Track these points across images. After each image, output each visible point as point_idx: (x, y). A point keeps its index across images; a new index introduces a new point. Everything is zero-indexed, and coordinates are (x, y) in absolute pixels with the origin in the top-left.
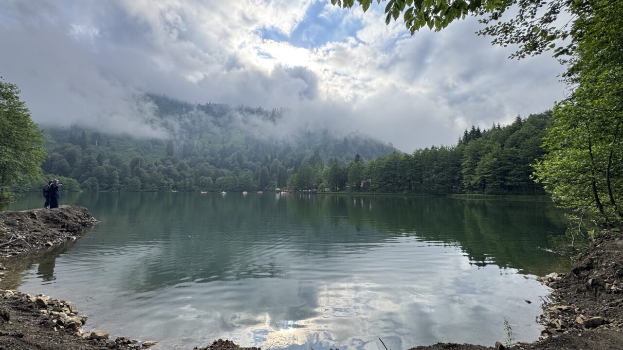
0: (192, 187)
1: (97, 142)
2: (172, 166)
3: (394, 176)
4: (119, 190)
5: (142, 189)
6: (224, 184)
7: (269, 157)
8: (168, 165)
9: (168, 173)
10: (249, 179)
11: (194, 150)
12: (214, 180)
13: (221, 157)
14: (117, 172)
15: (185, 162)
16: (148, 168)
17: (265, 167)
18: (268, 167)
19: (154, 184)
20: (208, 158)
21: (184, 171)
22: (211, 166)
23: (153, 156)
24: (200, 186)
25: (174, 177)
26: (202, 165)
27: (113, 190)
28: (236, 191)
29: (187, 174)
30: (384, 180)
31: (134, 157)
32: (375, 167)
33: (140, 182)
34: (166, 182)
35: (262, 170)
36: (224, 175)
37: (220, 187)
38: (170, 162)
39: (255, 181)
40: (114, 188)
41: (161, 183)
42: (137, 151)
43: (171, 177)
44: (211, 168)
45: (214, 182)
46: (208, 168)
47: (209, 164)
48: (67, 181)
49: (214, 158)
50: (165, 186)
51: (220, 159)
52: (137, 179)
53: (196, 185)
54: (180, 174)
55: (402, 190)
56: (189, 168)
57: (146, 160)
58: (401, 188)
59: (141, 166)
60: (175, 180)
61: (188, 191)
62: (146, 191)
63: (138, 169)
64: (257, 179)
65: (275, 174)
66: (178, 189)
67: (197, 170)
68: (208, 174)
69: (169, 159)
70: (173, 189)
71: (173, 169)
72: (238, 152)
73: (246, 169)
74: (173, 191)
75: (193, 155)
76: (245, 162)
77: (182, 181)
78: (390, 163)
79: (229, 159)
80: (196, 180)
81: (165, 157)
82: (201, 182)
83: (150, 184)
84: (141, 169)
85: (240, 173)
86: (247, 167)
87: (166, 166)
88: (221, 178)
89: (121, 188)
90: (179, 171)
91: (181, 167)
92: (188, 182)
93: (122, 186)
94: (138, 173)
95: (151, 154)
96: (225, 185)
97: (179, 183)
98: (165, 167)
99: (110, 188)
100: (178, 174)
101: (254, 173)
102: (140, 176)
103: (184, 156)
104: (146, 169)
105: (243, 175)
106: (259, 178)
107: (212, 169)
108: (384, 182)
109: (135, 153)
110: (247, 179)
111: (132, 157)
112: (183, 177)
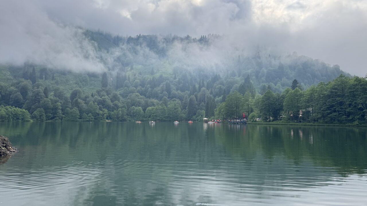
0: (124, 117)
1: (44, 76)
2: (106, 97)
3: (341, 104)
4: (61, 119)
5: (80, 119)
6: (154, 113)
7: (197, 86)
8: (103, 96)
9: (102, 103)
10: (177, 108)
11: (126, 81)
12: (144, 110)
13: (151, 87)
14: (60, 103)
15: (118, 93)
16: (85, 99)
17: (193, 96)
18: (196, 96)
19: (90, 114)
20: (139, 88)
21: (116, 102)
22: (142, 97)
23: (90, 88)
24: (131, 116)
25: (108, 107)
26: (134, 95)
27: (57, 119)
28: (165, 121)
29: (120, 105)
30: (328, 109)
31: (74, 89)
32: (316, 94)
33: (78, 113)
34: (101, 112)
35: (191, 100)
36: (154, 105)
37: (150, 117)
38: (105, 94)
39: (183, 111)
40: (58, 118)
41: (97, 113)
42: (76, 83)
43: (106, 107)
44: (141, 98)
45: (145, 112)
46: (138, 99)
47: (139, 94)
48: (21, 111)
49: (144, 88)
50: (100, 116)
51: (150, 89)
52: (76, 110)
53: (128, 115)
54: (113, 105)
55: (352, 120)
56: (121, 98)
57: (84, 91)
58: (350, 118)
59: (80, 98)
60: (109, 111)
61: (121, 121)
62: (83, 121)
63: (77, 100)
64: (185, 109)
65: (203, 103)
66: (111, 119)
67: (129, 100)
68: (139, 104)
69: (103, 90)
70: (107, 119)
71: (107, 100)
72: (167, 82)
73: (174, 99)
74: (108, 121)
75: (125, 87)
76: (174, 91)
77: (115, 111)
78: (335, 89)
79: (158, 89)
80: (128, 110)
81: (100, 89)
82: (132, 112)
83: (87, 114)
84: (79, 100)
85: (169, 103)
86: (175, 97)
87: (101, 97)
88: (150, 108)
89: (63, 118)
90: (112, 101)
91: (115, 98)
92: (120, 112)
93: (64, 116)
94: (77, 104)
95: (88, 86)
96: (155, 115)
97: (112, 113)
99: (54, 118)
100: (111, 104)
101: (182, 103)
102: (78, 107)
103: (117, 87)
104: (83, 100)
105: (171, 104)
106: (187, 108)
107: (142, 100)
108: (329, 111)
109: (75, 86)
110: (175, 109)
111: (72, 89)
112: (116, 107)
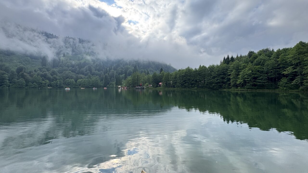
0: (62, 85)
2: (47, 72)
4: (9, 87)
5: (26, 86)
6: (83, 83)
8: (44, 71)
9: (45, 77)
10: (98, 80)
11: (61, 63)
12: (76, 81)
13: (79, 68)
14: (7, 76)
15: (55, 70)
16: (30, 73)
17: (107, 74)
19: (34, 83)
20: (70, 68)
21: (55, 76)
23: (32, 66)
24: (66, 84)
25: (49, 79)
26: (67, 72)
28: (90, 88)
29: (58, 77)
31: (18, 67)
33: (24, 82)
34: (44, 82)
35: (106, 76)
36: (82, 78)
37: (80, 85)
38: (46, 70)
39: (101, 82)
40: (5, 86)
41: (40, 82)
42: (20, 62)
43: (47, 79)
44: (73, 74)
46: (71, 74)
47: (71, 72)
49: (74, 68)
50: (43, 84)
52: (21, 80)
53: (64, 84)
54: (53, 77)
56: (59, 74)
57: (27, 68)
59: (24, 72)
60: (49, 81)
61: (59, 88)
62: (29, 88)
63: (23, 74)
65: (113, 78)
66: (52, 86)
67: (64, 75)
68: (72, 78)
69: (44, 68)
70: (48, 86)
71: (48, 74)
72: (89, 65)
73: (94, 75)
74: (49, 88)
75: (60, 67)
76: (93, 71)
77: (54, 81)
79: (84, 69)
80: (64, 81)
81: (42, 67)
82: (67, 82)
83: (32, 83)
84: (25, 74)
85: (92, 77)
88: (80, 80)
89: (11, 86)
90: (52, 75)
91: (53, 73)
92: (59, 82)
93: (11, 84)
94: (23, 76)
95: (30, 65)
97: (52, 82)
98: (42, 73)
100: (51, 77)
101: (100, 78)
102: (24, 78)
103: (54, 67)
104: (28, 74)
105: (94, 78)
106: (104, 80)
110: (96, 81)
111: (16, 66)
112: (55, 79)
